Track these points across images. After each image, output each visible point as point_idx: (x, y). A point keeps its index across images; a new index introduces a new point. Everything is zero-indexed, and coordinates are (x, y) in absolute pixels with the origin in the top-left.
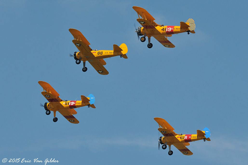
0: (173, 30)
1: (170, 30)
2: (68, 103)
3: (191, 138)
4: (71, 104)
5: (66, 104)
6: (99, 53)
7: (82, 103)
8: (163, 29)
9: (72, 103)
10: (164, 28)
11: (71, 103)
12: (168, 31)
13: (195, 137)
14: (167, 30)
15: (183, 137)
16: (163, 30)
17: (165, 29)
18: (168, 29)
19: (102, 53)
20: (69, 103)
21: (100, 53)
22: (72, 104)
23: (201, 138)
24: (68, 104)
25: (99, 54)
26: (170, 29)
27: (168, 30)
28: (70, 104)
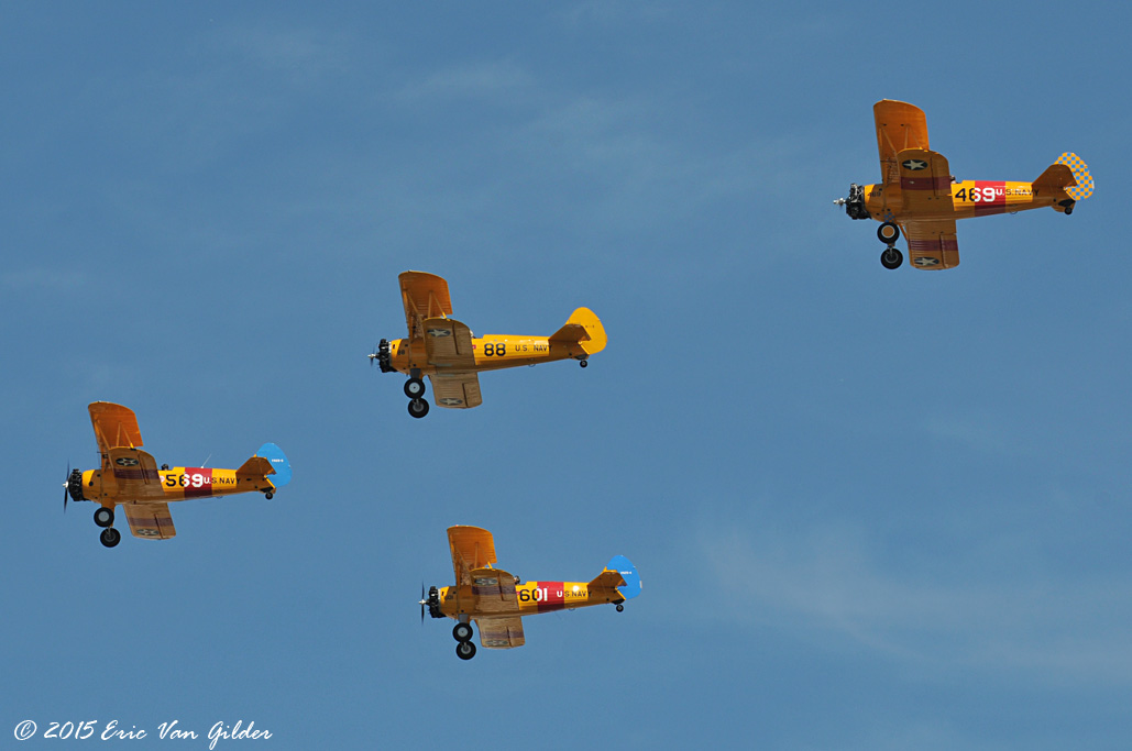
0: (1003, 197)
1: (990, 197)
2: (177, 479)
3: (563, 597)
4: (193, 484)
5: (172, 483)
6: (491, 349)
7: (238, 480)
8: (961, 194)
9: (194, 478)
10: (963, 190)
11: (191, 481)
12: (982, 201)
13: (580, 595)
14: (979, 196)
15: (530, 594)
16: (964, 197)
17: (971, 195)
18: (981, 193)
19: (503, 349)
20: (181, 480)
21: (495, 349)
22: (198, 483)
23: (605, 598)
24: (178, 483)
25: (489, 352)
26: (993, 194)
27: (983, 195)
28: (187, 483)
